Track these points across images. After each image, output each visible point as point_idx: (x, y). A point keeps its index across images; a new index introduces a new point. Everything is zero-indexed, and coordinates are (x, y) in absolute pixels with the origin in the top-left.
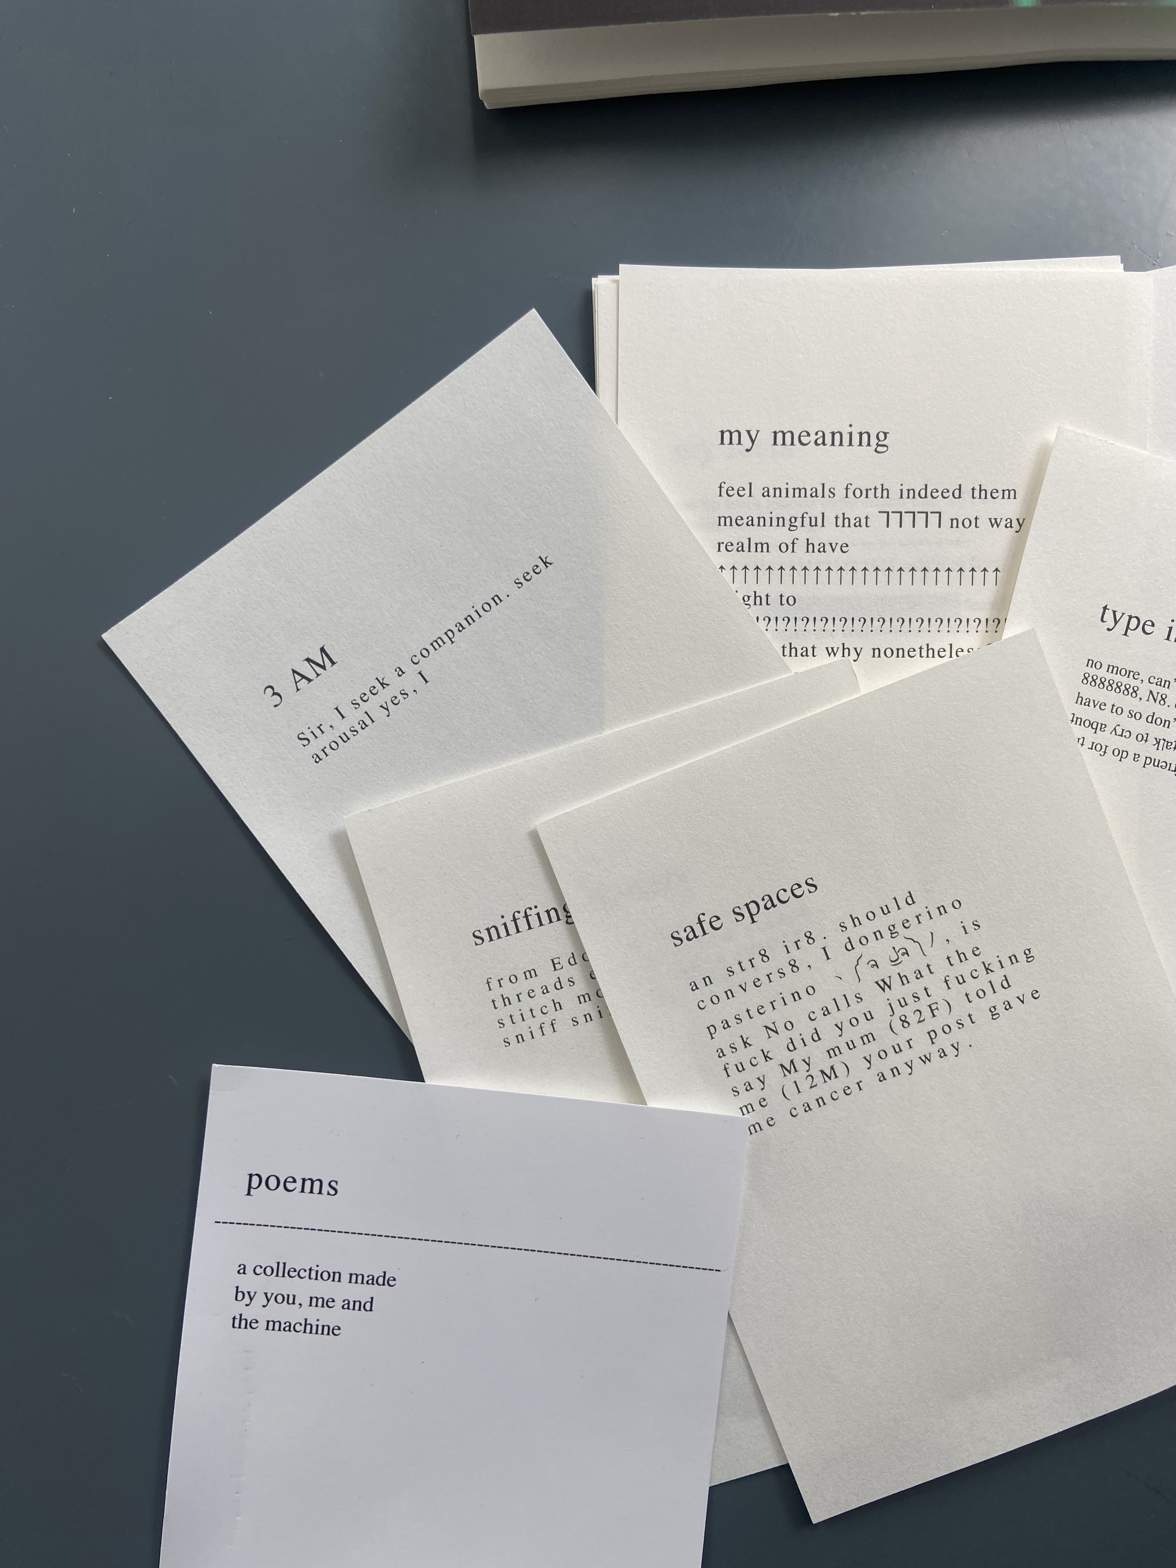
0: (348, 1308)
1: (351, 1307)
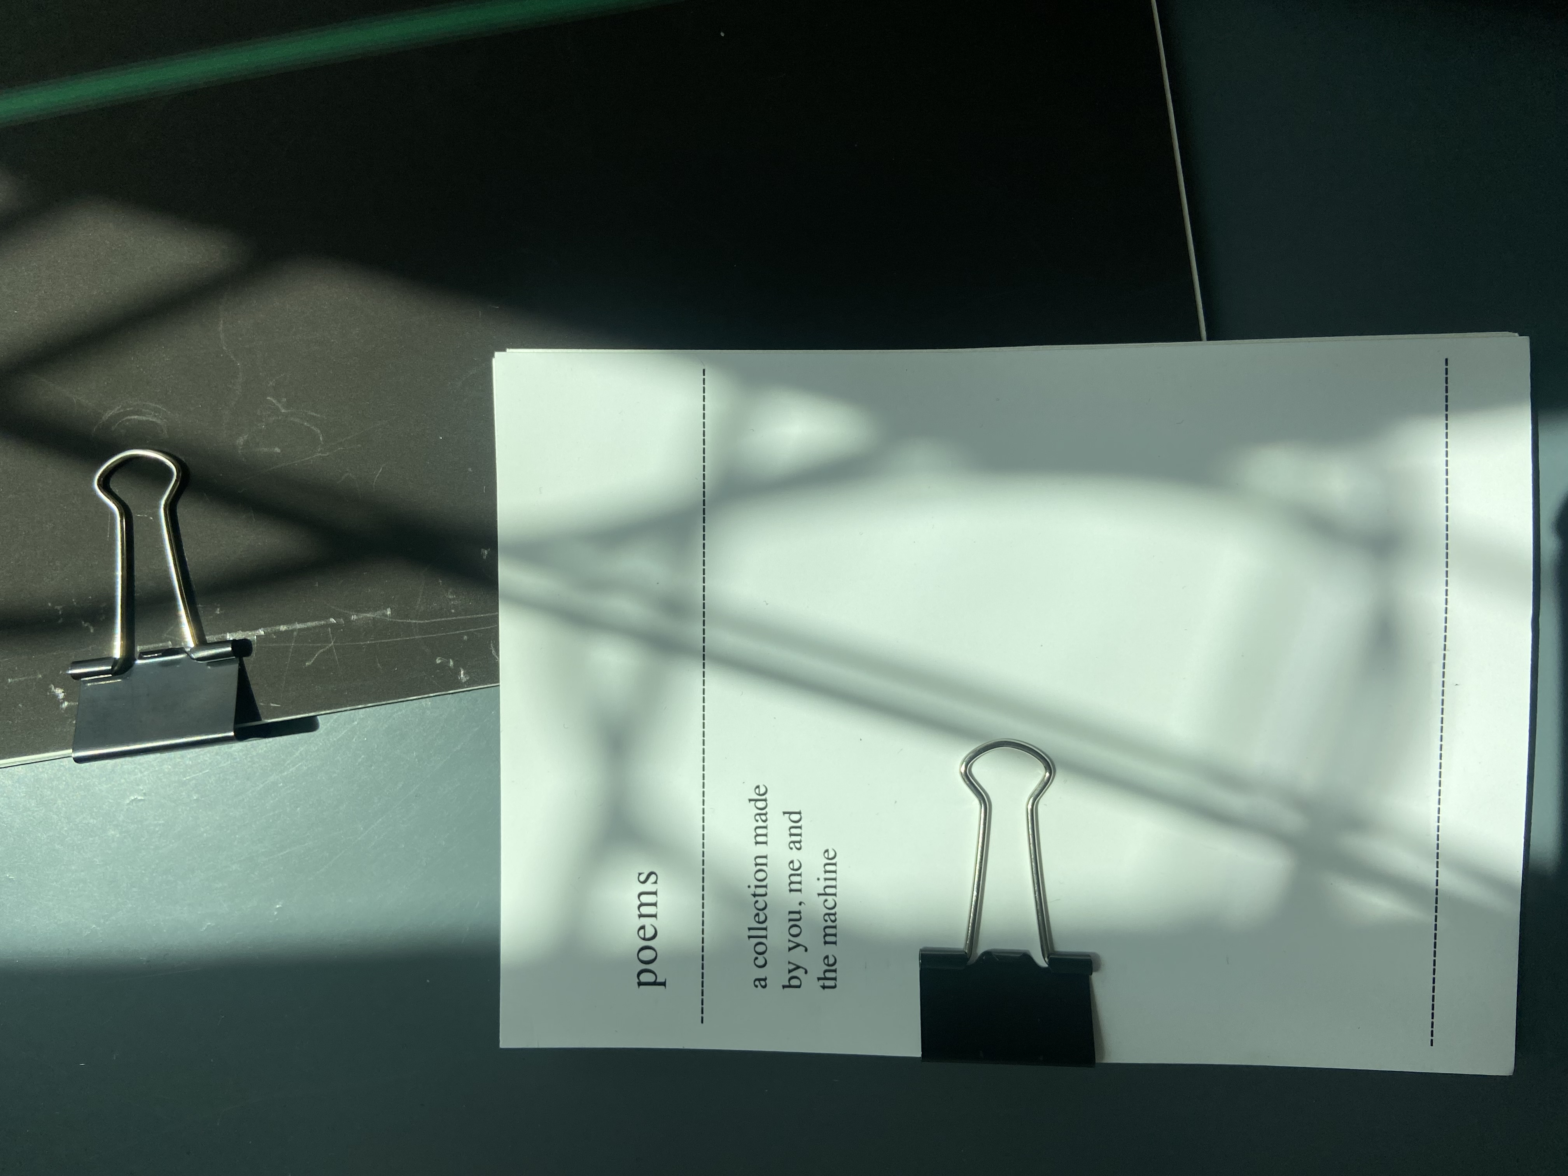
0: (800, 842)
1: (797, 839)
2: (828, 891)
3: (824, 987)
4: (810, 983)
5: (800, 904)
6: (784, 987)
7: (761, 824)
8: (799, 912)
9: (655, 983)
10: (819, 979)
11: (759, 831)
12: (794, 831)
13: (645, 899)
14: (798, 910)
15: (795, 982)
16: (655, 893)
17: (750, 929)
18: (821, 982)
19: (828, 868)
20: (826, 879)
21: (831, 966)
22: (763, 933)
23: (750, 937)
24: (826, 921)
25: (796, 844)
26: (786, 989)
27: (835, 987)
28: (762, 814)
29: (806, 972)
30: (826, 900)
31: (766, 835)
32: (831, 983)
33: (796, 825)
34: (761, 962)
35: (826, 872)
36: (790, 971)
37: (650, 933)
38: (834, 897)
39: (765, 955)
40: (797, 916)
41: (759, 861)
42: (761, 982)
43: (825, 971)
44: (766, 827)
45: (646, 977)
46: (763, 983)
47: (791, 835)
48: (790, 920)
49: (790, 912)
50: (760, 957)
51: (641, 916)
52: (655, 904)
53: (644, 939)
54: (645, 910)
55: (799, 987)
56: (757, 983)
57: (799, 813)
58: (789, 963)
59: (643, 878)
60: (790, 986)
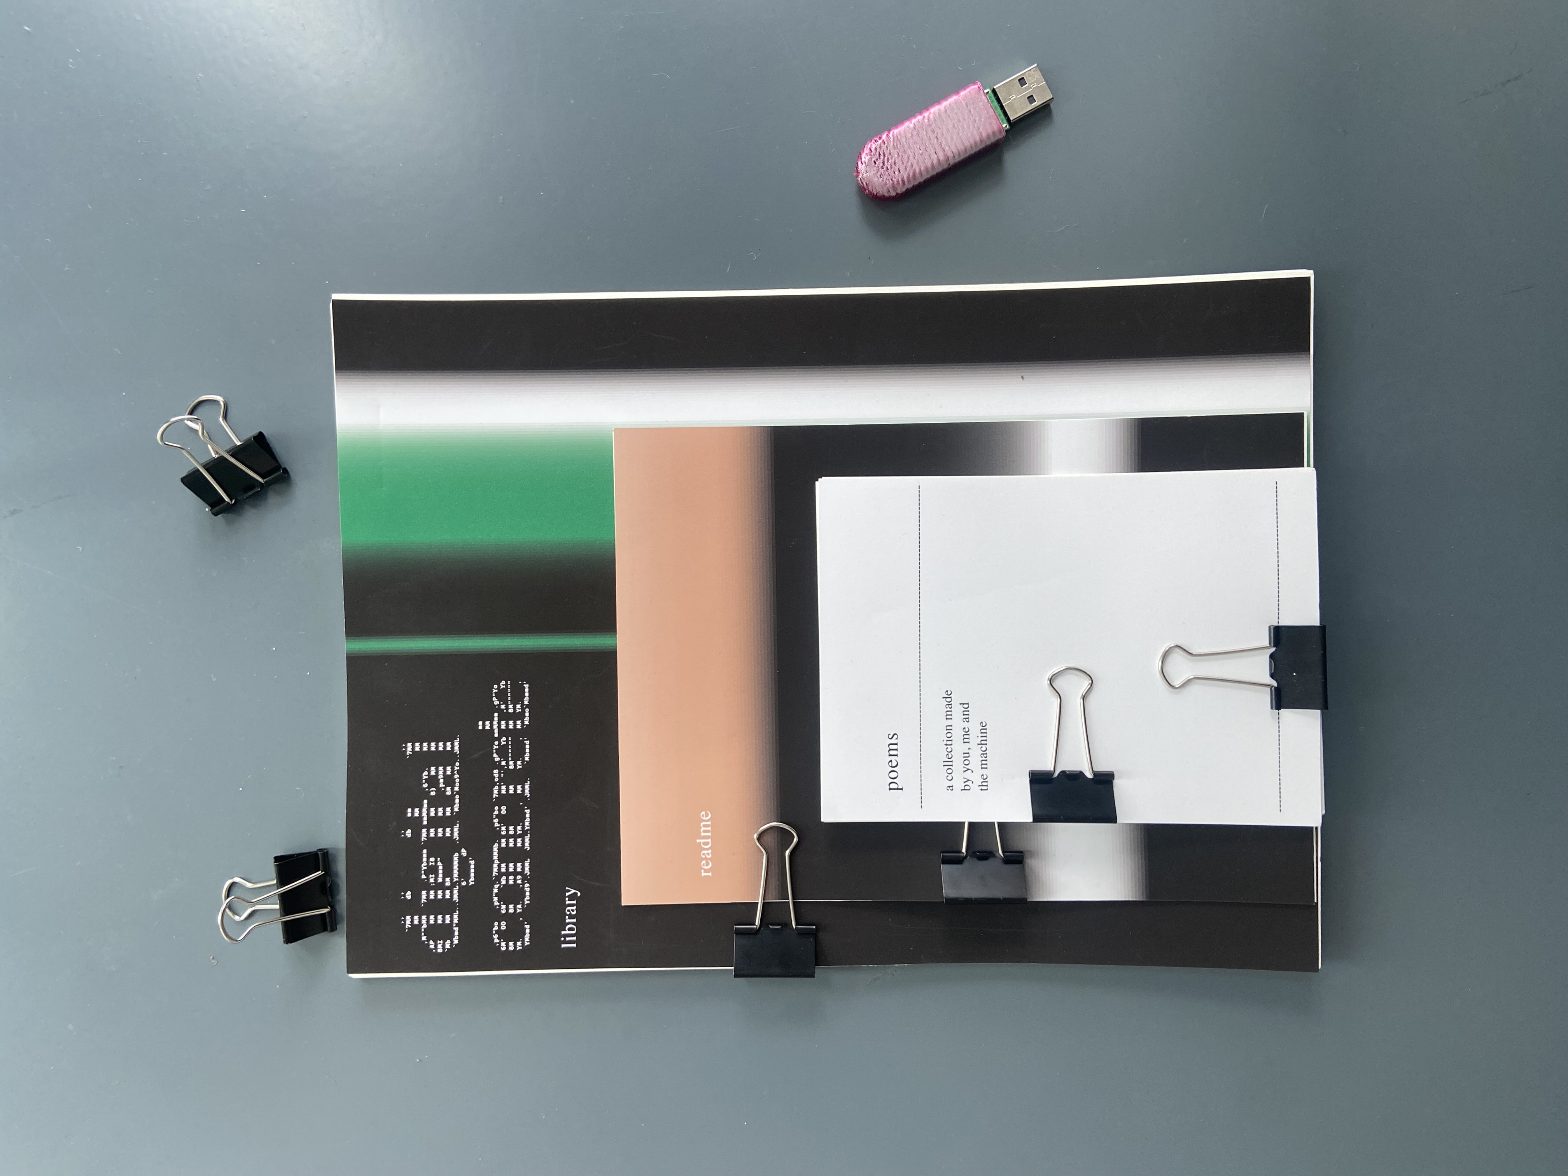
0: (968, 718)
1: (967, 717)
2: (983, 742)
3: (982, 790)
4: (975, 788)
5: (969, 749)
6: (962, 790)
7: (949, 709)
8: (968, 753)
9: (897, 789)
10: (979, 786)
11: (948, 713)
12: (965, 713)
13: (892, 747)
15: (967, 788)
16: (896, 744)
17: (944, 762)
18: (980, 788)
19: (983, 731)
20: (981, 737)
21: (985, 780)
22: (950, 763)
23: (944, 766)
24: (982, 757)
25: (966, 719)
27: (987, 790)
28: (949, 704)
29: (973, 783)
30: (982, 747)
32: (985, 788)
33: (966, 710)
34: (950, 778)
35: (981, 733)
36: (965, 782)
37: (894, 764)
38: (986, 745)
39: (952, 775)
40: (967, 755)
41: (948, 728)
42: (950, 788)
43: (982, 782)
44: (951, 711)
45: (893, 786)
47: (964, 715)
48: (964, 757)
49: (964, 753)
50: (950, 775)
51: (890, 755)
52: (897, 750)
53: (892, 767)
54: (892, 752)
55: (969, 790)
56: (948, 788)
57: (968, 704)
58: (964, 778)
59: (890, 737)
60: (965, 790)
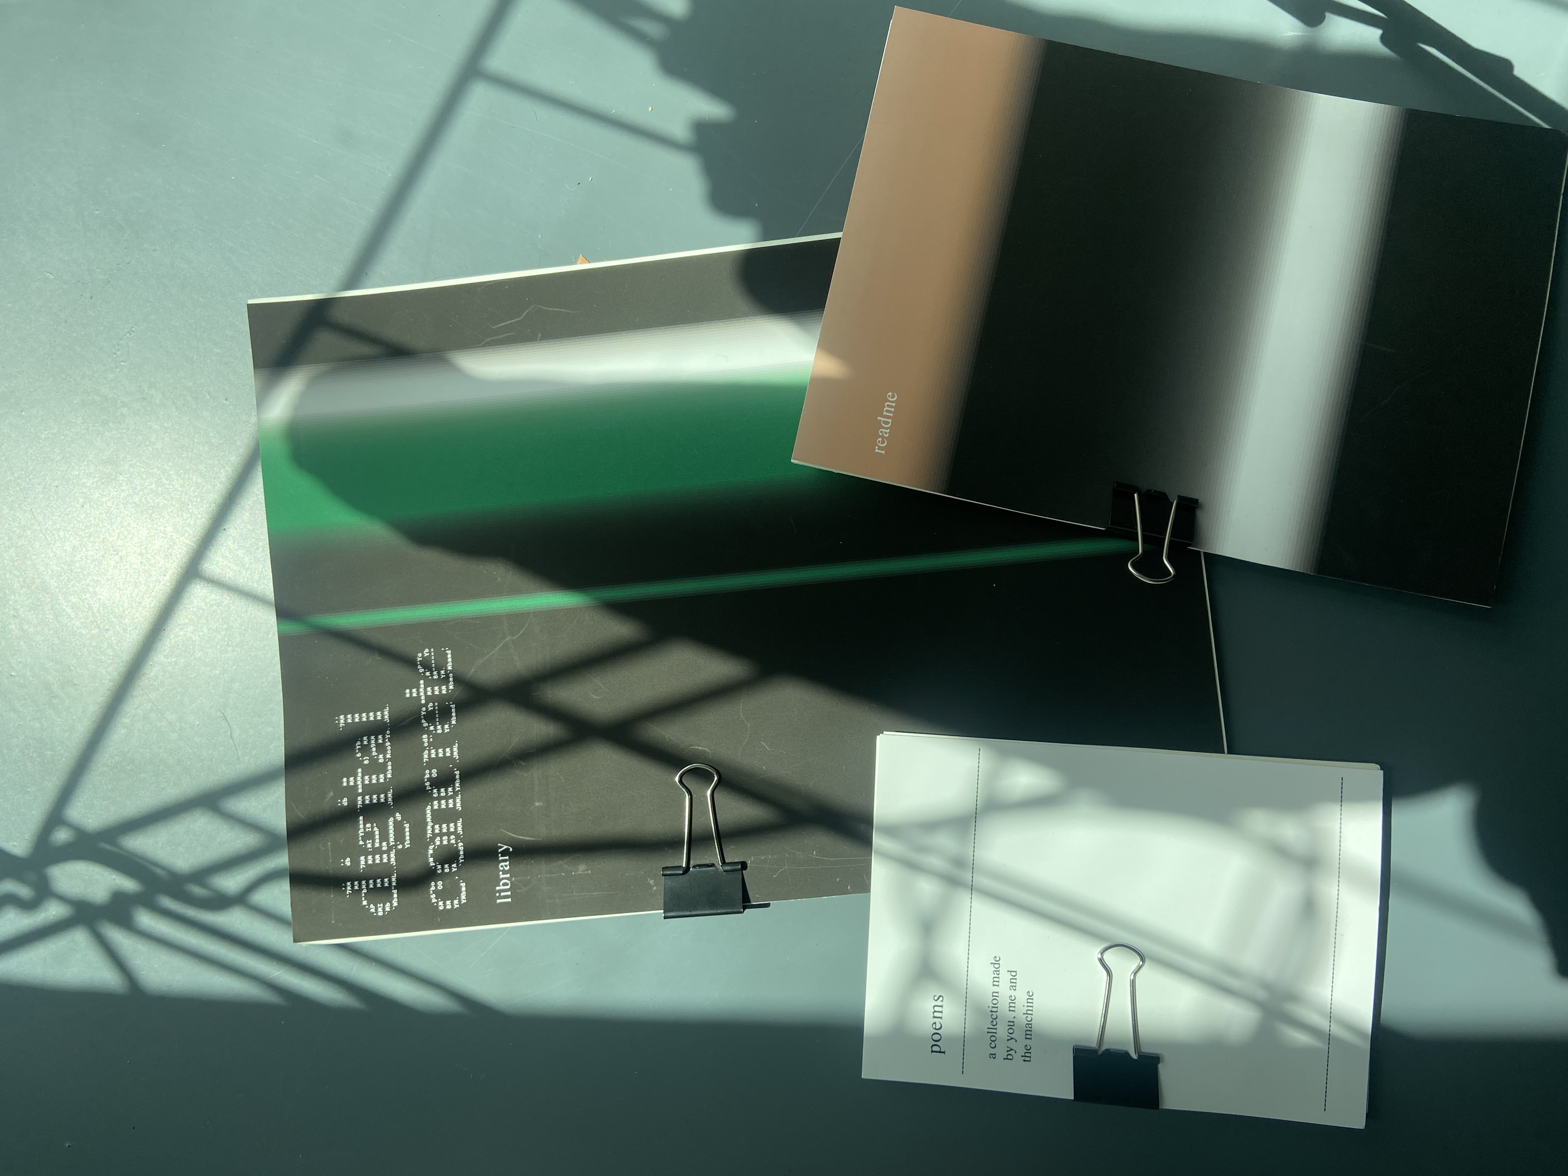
2: (1029, 1012)
3: (1024, 1061)
4: (1018, 1057)
5: (1014, 1018)
6: (1004, 1059)
7: (996, 976)
8: (1013, 1022)
9: (940, 1052)
10: (1022, 1056)
11: (995, 979)
12: (1012, 981)
13: (937, 1009)
14: (1012, 1021)
15: (1009, 1057)
16: (942, 1006)
17: (988, 1028)
18: (1023, 1058)
19: (1029, 1001)
20: (1028, 1006)
21: (1028, 1050)
22: (995, 1031)
23: (988, 1032)
24: (1027, 1027)
25: (1013, 987)
26: (1006, 1060)
27: (1030, 1061)
28: (997, 971)
29: (1016, 1052)
30: (1027, 1017)
31: (998, 982)
32: (1028, 1059)
33: (1014, 978)
34: (993, 1045)
35: (1028, 1002)
36: (1007, 1051)
37: (938, 1026)
38: (1031, 1016)
39: (995, 1042)
40: (1012, 1024)
41: (995, 994)
42: (993, 1056)
43: (1025, 1053)
44: (998, 978)
45: (935, 1048)
46: (994, 1056)
47: (1011, 982)
48: (1009, 1025)
49: (1009, 1022)
50: (993, 1043)
51: (934, 1017)
52: (941, 1012)
53: (936, 1029)
54: (936, 1014)
55: (1012, 1059)
56: (991, 1056)
57: (1016, 972)
58: (1007, 1047)
59: (936, 998)
